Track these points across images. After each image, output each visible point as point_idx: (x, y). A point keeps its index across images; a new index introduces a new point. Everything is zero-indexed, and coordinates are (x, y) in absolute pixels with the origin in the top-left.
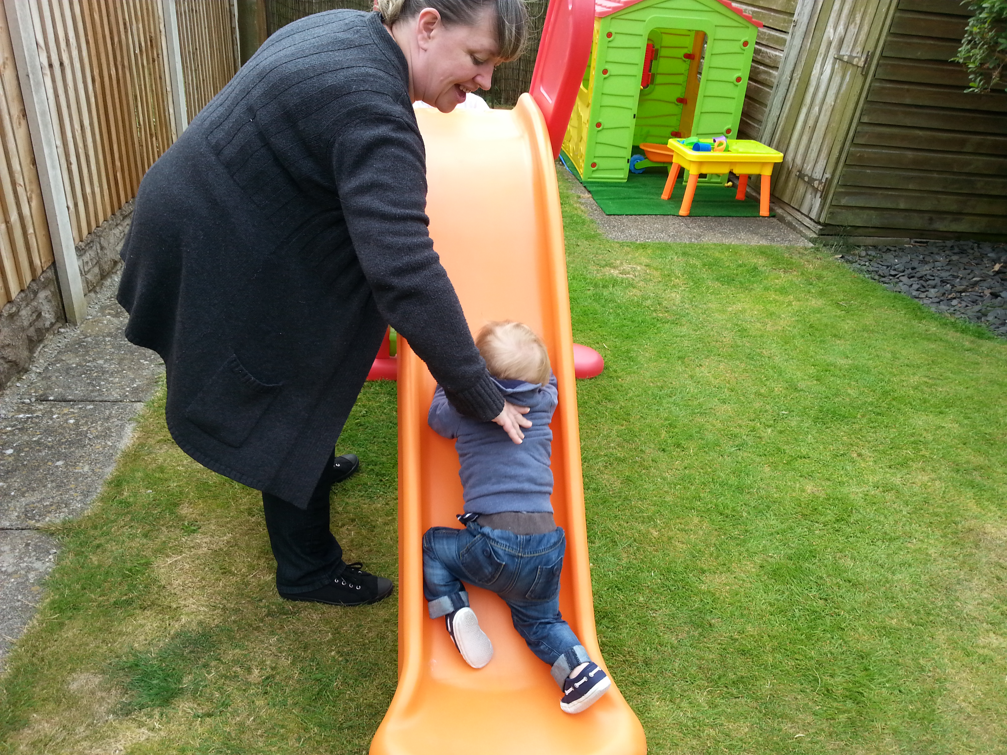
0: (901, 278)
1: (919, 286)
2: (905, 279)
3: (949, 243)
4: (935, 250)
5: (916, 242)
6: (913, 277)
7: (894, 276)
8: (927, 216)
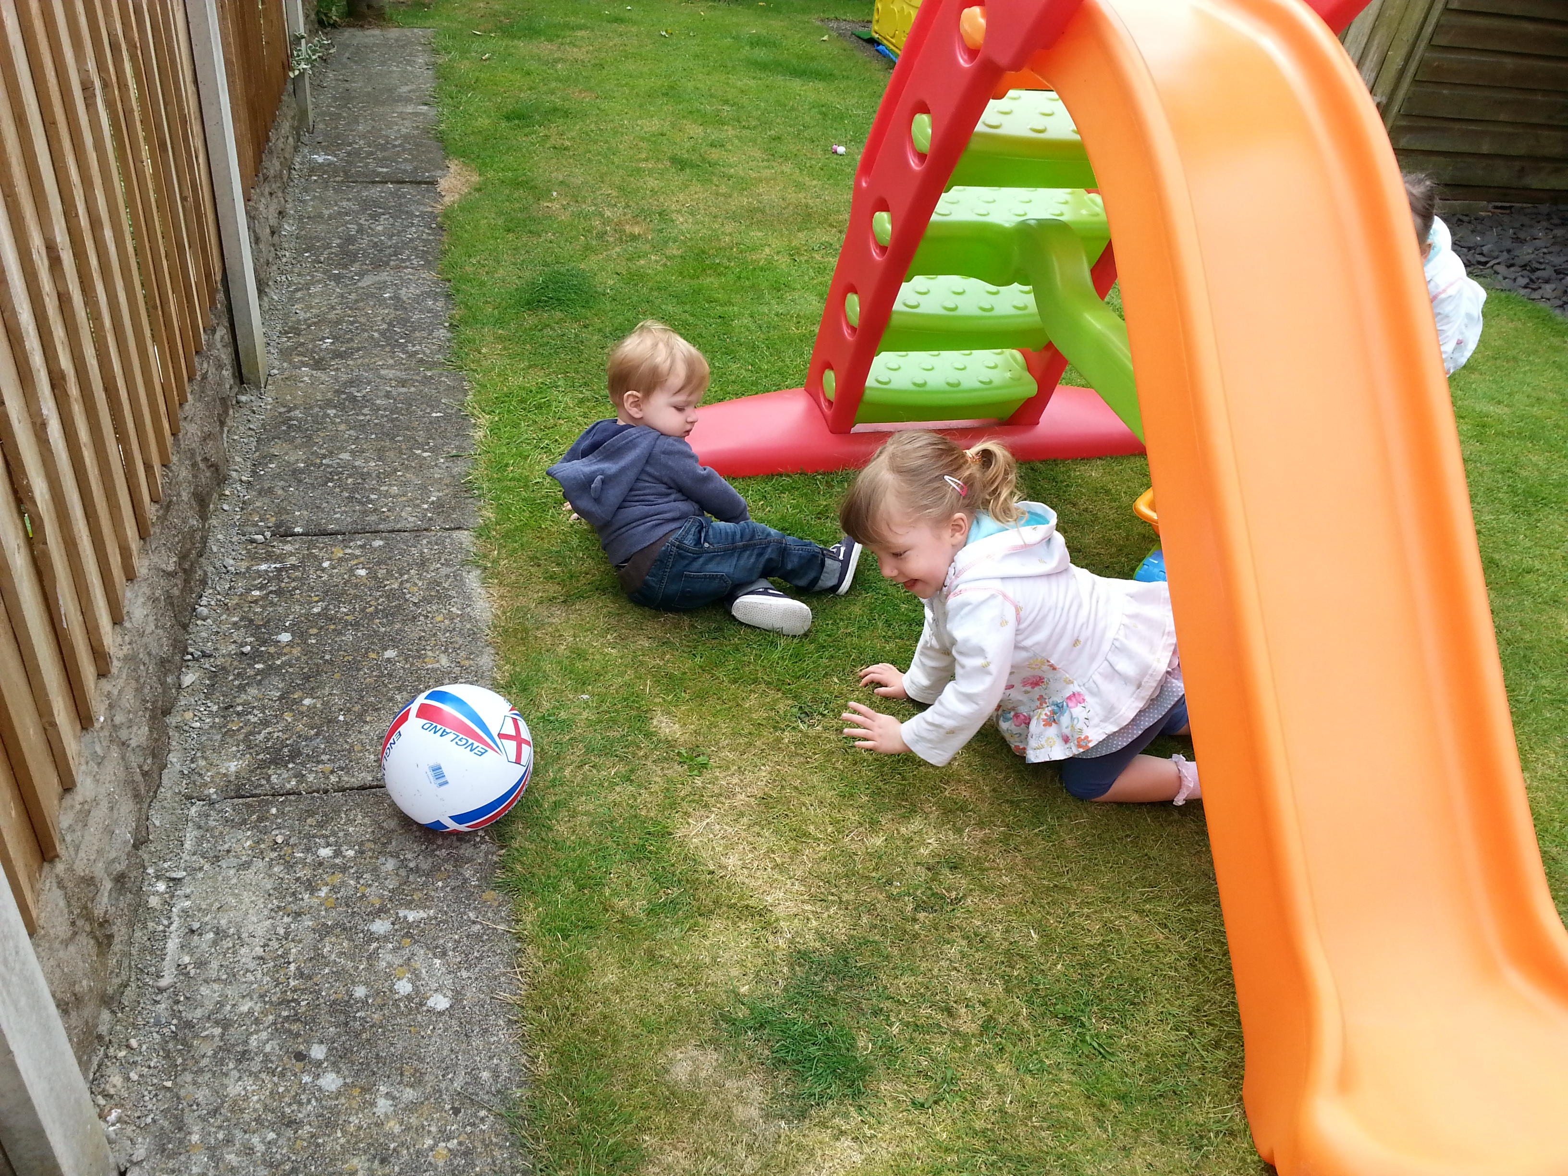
0: (1497, 268)
1: (1526, 280)
2: (1501, 269)
3: (1544, 208)
4: (1526, 220)
5: (1496, 207)
6: (1512, 265)
7: (1485, 264)
8: (1517, 164)
